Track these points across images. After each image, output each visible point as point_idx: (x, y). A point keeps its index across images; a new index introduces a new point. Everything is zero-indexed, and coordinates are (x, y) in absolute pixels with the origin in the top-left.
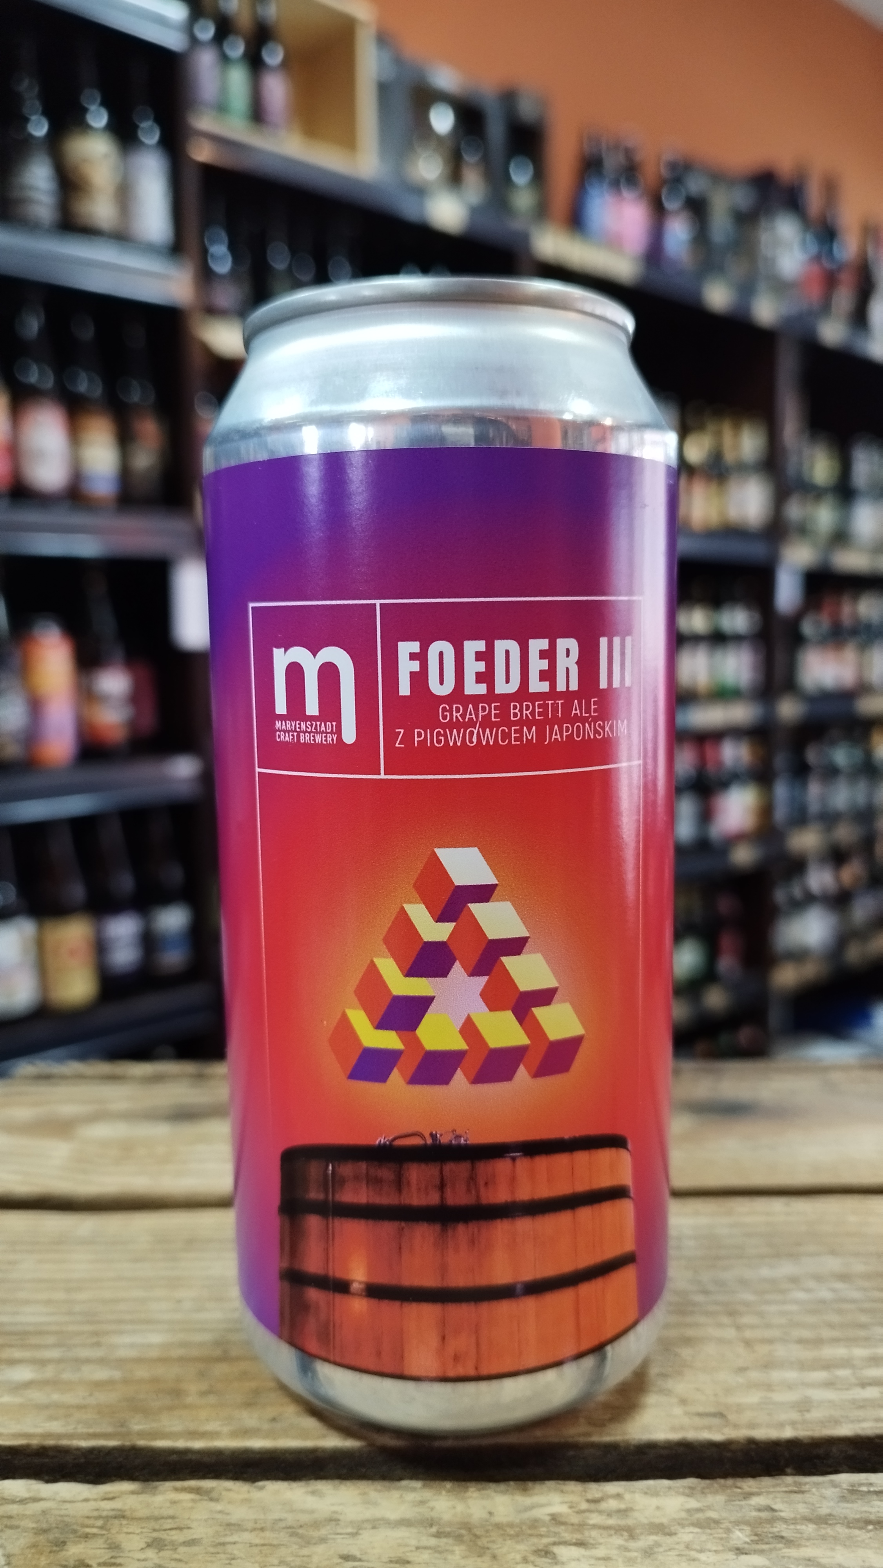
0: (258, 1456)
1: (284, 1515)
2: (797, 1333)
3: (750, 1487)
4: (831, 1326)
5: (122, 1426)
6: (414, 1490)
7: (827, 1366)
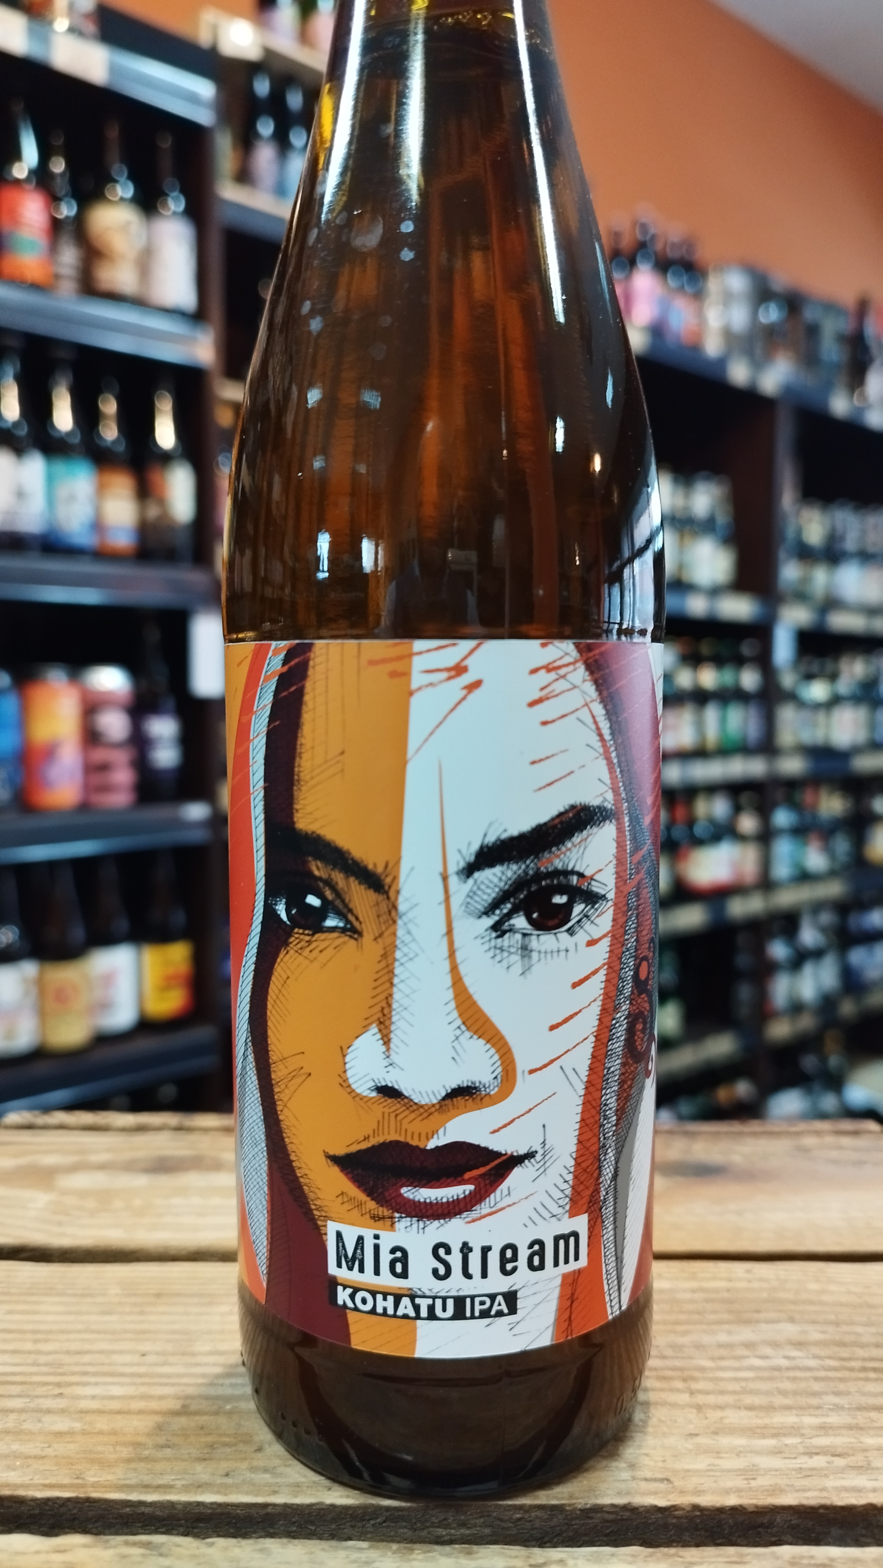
0: (209, 1511)
2: (749, 1400)
3: (692, 1556)
4: (783, 1393)
5: (78, 1478)
7: (778, 1433)
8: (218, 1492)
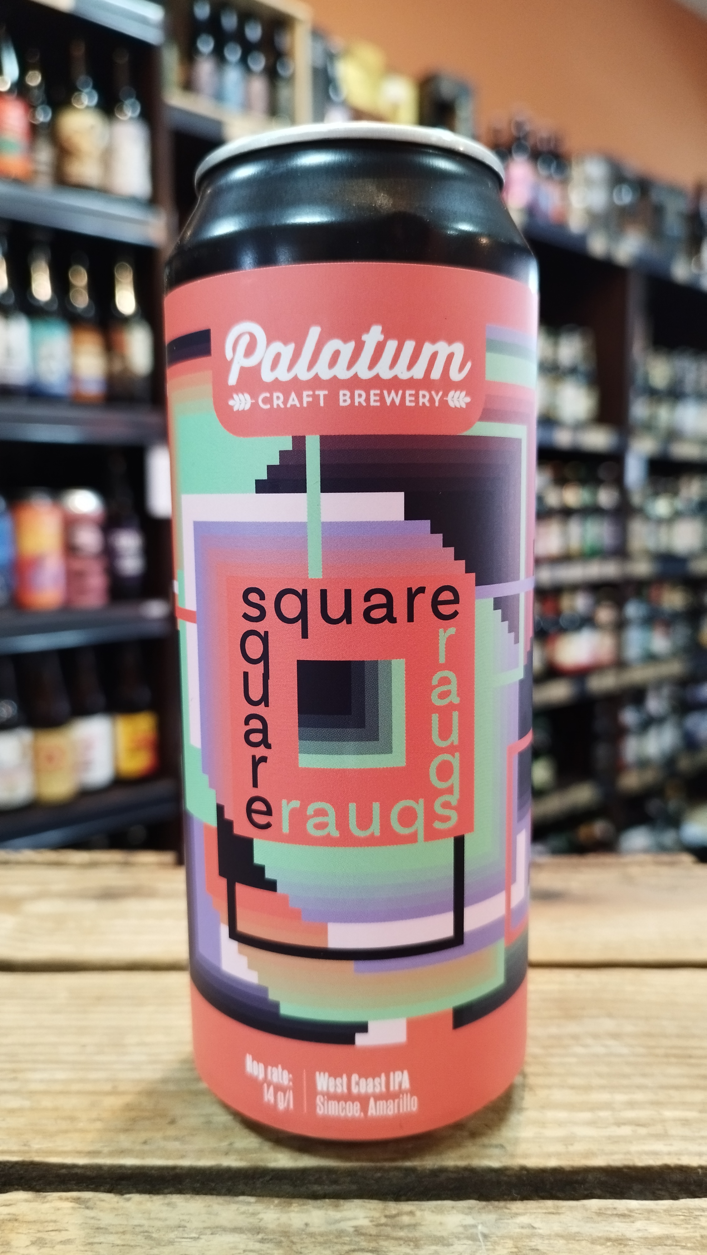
1: (143, 1222)
2: (572, 1081)
4: (600, 1075)
6: (249, 1203)
7: (594, 1107)
8: (137, 1157)
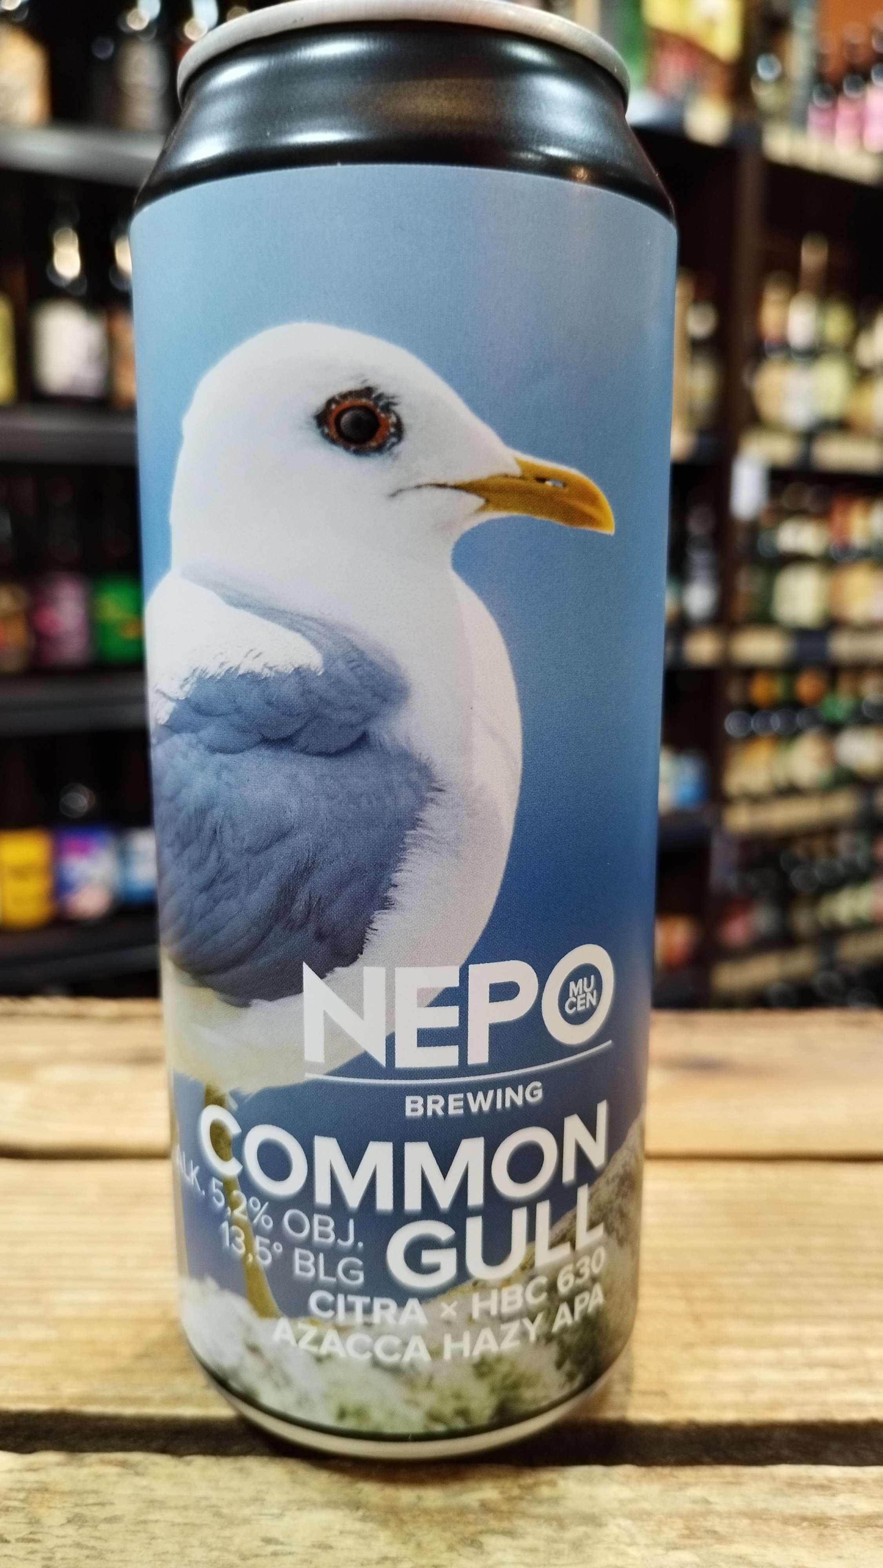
1: (210, 1493)
2: (748, 1308)
3: (687, 1476)
4: (784, 1301)
5: (53, 1389)
8: (198, 1405)
